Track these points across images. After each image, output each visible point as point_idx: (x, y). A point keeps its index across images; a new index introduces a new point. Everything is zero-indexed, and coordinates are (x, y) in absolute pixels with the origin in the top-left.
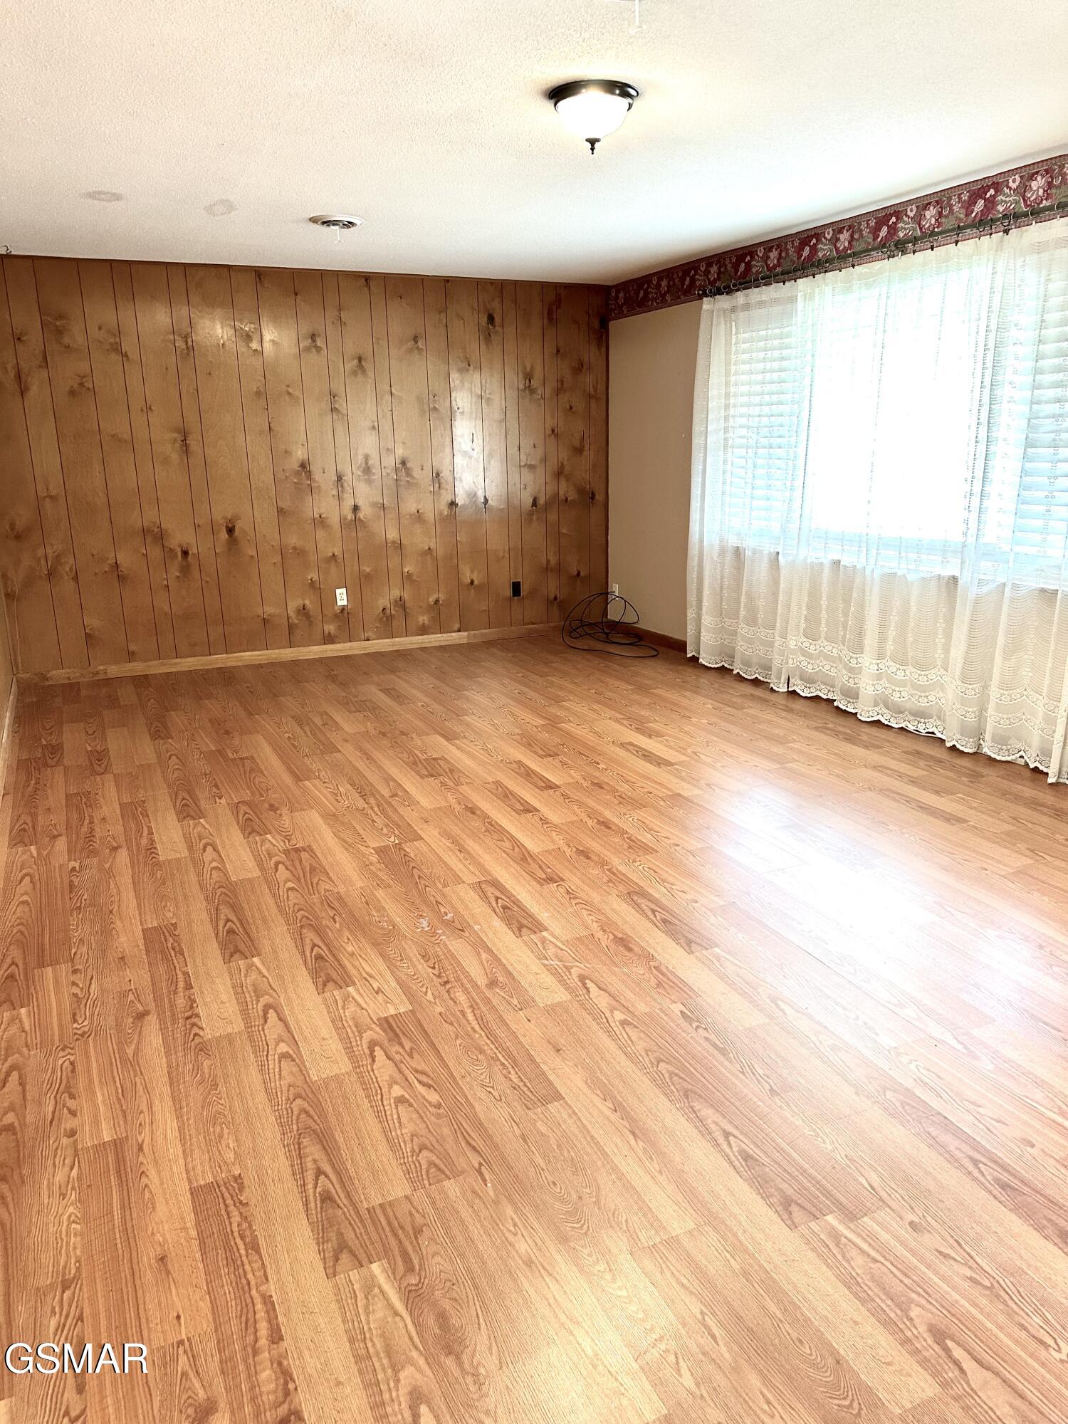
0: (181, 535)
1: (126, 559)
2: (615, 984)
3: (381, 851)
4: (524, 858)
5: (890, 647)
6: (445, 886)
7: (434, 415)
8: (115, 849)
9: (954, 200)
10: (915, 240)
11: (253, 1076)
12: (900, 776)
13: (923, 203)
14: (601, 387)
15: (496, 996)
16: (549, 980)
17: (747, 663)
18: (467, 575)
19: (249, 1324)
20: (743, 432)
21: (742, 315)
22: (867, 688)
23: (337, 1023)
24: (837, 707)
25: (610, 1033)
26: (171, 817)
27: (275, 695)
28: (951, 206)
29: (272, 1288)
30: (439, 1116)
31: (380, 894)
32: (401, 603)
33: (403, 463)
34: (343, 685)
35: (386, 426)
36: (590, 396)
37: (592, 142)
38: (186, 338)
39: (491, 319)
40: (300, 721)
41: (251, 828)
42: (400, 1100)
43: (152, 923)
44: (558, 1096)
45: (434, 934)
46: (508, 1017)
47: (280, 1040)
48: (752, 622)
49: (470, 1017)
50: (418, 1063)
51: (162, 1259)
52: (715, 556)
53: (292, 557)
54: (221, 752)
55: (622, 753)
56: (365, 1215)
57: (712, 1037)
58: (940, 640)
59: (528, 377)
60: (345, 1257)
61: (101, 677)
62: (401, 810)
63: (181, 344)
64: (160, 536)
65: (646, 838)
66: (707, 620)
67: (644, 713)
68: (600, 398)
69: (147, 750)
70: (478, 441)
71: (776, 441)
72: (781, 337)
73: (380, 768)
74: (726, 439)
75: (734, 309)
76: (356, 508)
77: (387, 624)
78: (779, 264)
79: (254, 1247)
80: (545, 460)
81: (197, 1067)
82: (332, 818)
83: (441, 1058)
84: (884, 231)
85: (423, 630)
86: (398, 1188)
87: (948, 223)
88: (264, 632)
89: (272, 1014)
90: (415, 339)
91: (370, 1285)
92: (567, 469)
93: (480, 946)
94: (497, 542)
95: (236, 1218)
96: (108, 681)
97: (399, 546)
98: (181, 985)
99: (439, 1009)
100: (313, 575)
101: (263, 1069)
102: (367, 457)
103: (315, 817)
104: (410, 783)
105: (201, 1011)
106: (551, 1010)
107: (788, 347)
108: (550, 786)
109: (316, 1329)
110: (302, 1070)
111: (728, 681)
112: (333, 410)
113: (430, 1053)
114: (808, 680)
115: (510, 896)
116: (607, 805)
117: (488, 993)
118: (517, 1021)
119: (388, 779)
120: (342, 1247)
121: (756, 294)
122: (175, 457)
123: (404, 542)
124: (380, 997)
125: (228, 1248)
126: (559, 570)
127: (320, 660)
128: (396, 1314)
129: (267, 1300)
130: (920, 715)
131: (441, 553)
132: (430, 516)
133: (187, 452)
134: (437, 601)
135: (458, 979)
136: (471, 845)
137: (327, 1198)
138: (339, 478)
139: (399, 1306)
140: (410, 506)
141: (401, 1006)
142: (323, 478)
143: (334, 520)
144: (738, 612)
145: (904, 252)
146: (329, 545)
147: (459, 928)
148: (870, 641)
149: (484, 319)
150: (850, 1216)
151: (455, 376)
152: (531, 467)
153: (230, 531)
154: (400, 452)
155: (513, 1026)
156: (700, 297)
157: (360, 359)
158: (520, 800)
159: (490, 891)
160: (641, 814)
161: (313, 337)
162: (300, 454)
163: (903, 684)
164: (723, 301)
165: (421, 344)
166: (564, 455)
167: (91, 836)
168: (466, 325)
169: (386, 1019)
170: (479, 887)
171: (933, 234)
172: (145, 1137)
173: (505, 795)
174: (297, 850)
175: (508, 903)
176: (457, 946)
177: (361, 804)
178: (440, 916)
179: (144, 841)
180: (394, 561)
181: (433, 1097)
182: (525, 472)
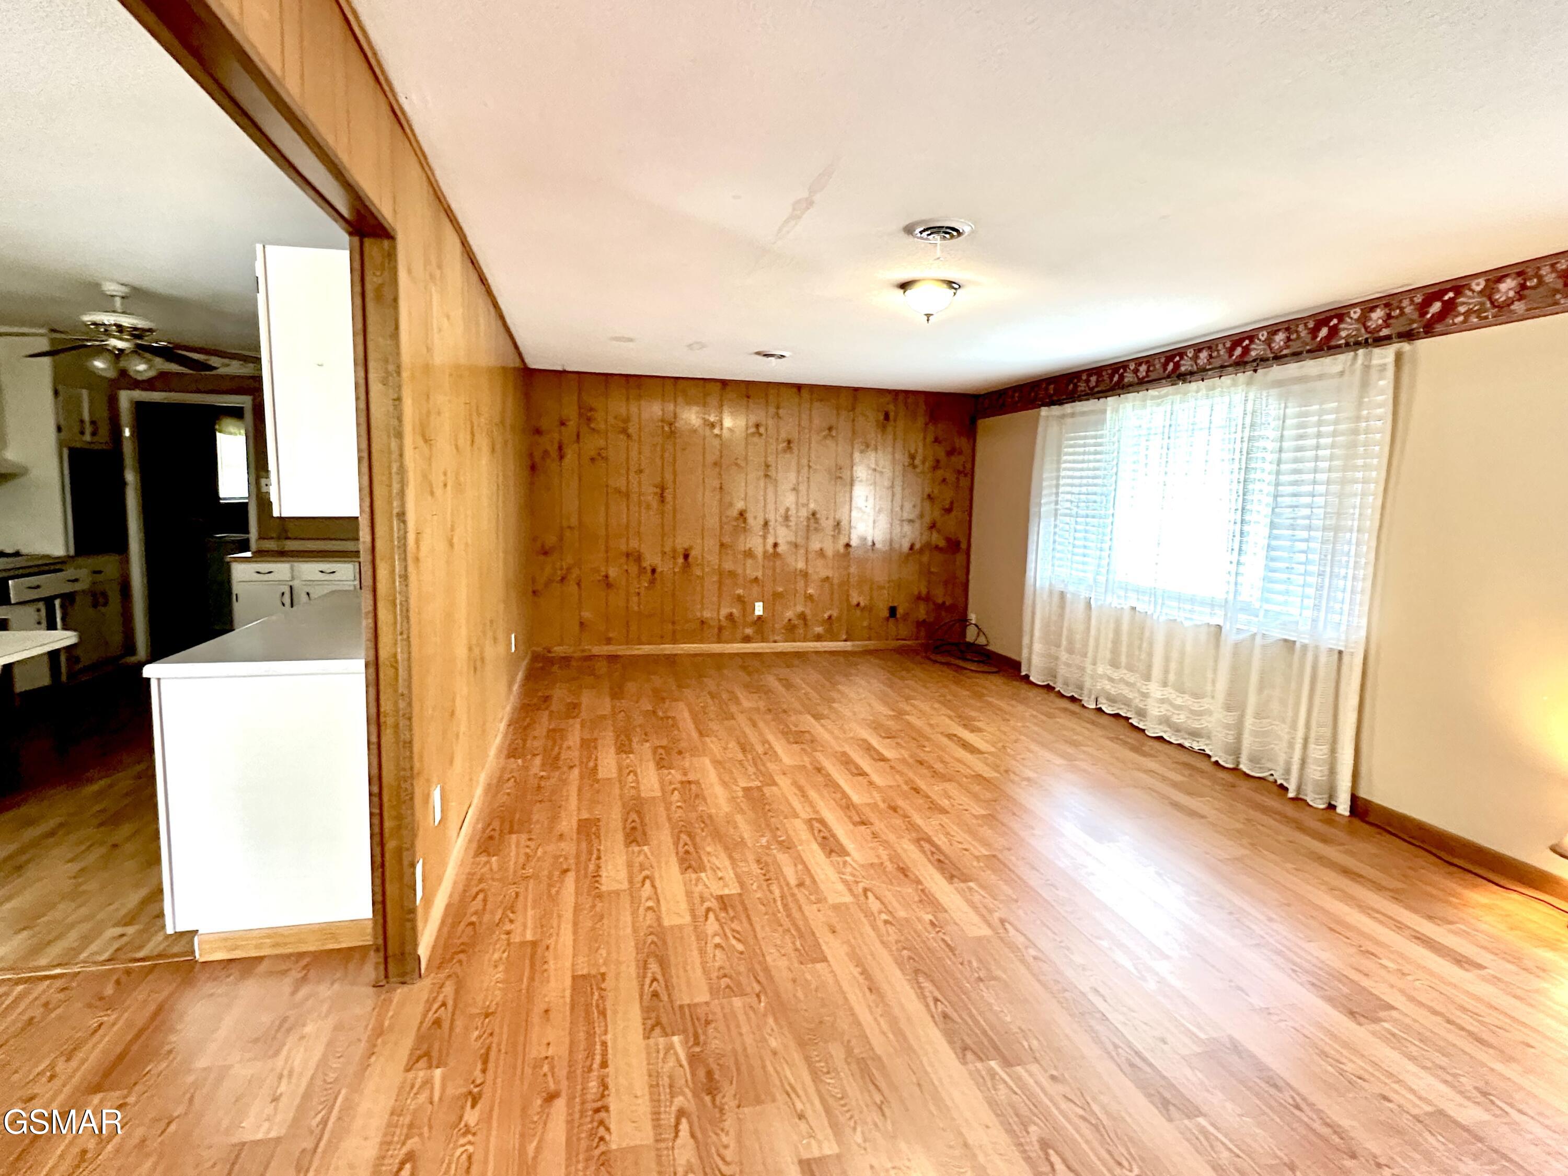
0: (651, 558)
1: (613, 572)
2: (889, 897)
3: (746, 790)
4: (847, 806)
5: (1172, 677)
6: (786, 818)
7: (839, 482)
8: (571, 767)
9: (1221, 346)
10: (1192, 373)
11: (627, 918)
12: (1164, 779)
13: (1198, 348)
14: (969, 466)
15: (801, 895)
16: (840, 887)
17: (1066, 684)
18: (855, 598)
19: (590, 1055)
20: (1068, 505)
21: (1069, 421)
22: (1155, 710)
23: (689, 894)
24: (1132, 724)
25: (875, 928)
26: (612, 750)
27: (700, 676)
28: (1218, 351)
29: (609, 1037)
30: (740, 959)
31: (739, 818)
32: (802, 616)
33: (814, 514)
34: (749, 674)
35: (803, 488)
36: (959, 472)
37: (928, 316)
38: (671, 424)
39: (887, 417)
40: (712, 696)
41: (661, 764)
42: (717, 946)
43: (585, 815)
44: (825, 960)
45: (768, 848)
46: (806, 908)
47: (649, 899)
48: (1071, 651)
49: (779, 903)
50: (735, 925)
51: (547, 1011)
52: (1045, 596)
53: (725, 577)
54: (654, 712)
55: (945, 741)
56: (677, 1009)
57: (947, 938)
58: (1210, 675)
59: (912, 457)
60: (658, 1030)
61: (586, 654)
62: (769, 764)
63: (667, 429)
64: (639, 558)
65: (945, 803)
66: (1038, 647)
67: (973, 714)
68: (968, 473)
69: (606, 706)
70: (871, 500)
71: (1090, 512)
72: (1095, 437)
73: (761, 734)
74: (1056, 510)
75: (1063, 416)
76: (775, 545)
77: (790, 631)
78: (1097, 386)
79: (603, 1013)
80: (921, 516)
81: (593, 906)
82: (717, 763)
83: (751, 925)
84: (1171, 366)
85: (819, 638)
86: (702, 997)
87: (1217, 362)
88: (701, 629)
89: (648, 882)
90: (830, 429)
91: (670, 1048)
92: (938, 525)
93: (799, 860)
94: (880, 576)
95: (596, 997)
96: (590, 658)
97: (805, 575)
98: (595, 856)
99: (759, 895)
100: (740, 591)
101: (634, 913)
102: (788, 510)
103: (707, 761)
104: (779, 746)
105: (604, 873)
106: (836, 907)
107: (1100, 445)
108: (883, 759)
109: (629, 1065)
110: (659, 919)
111: (1052, 696)
112: (767, 476)
113: (744, 920)
114: (1112, 700)
115: (830, 831)
116: (922, 776)
117: (796, 891)
118: (810, 910)
119: (765, 742)
120: (658, 1023)
121: (1080, 406)
122: (655, 504)
123: (810, 571)
124: (721, 882)
125: (588, 1013)
126: (927, 599)
127: (737, 654)
128: (681, 1066)
129: (604, 1044)
130: (1195, 734)
131: (836, 581)
132: (829, 552)
133: (663, 501)
134: (830, 617)
135: (777, 879)
136: (813, 794)
137: (655, 995)
138: (766, 524)
139: (685, 1063)
140: (815, 545)
141: (732, 889)
142: (755, 523)
143: (759, 551)
144: (1060, 640)
145: (1184, 381)
146: (753, 570)
147: (787, 846)
148: (1157, 672)
149: (882, 417)
150: (1007, 1063)
151: (857, 455)
152: (911, 521)
153: (686, 557)
154: (812, 506)
155: (807, 913)
156: (1040, 406)
157: (789, 442)
158: (857, 767)
159: (817, 825)
160: (947, 785)
161: (757, 426)
162: (740, 505)
163: (1179, 708)
164: (1056, 410)
165: (834, 433)
166: (937, 513)
167: (557, 758)
168: (868, 420)
169: (721, 897)
170: (809, 822)
171: (1205, 370)
172: (551, 942)
173: (846, 761)
174: (689, 782)
175: (827, 834)
176: (783, 858)
177: (740, 756)
178: (775, 837)
179: (591, 764)
180: (801, 584)
181: (740, 947)
182: (905, 524)
